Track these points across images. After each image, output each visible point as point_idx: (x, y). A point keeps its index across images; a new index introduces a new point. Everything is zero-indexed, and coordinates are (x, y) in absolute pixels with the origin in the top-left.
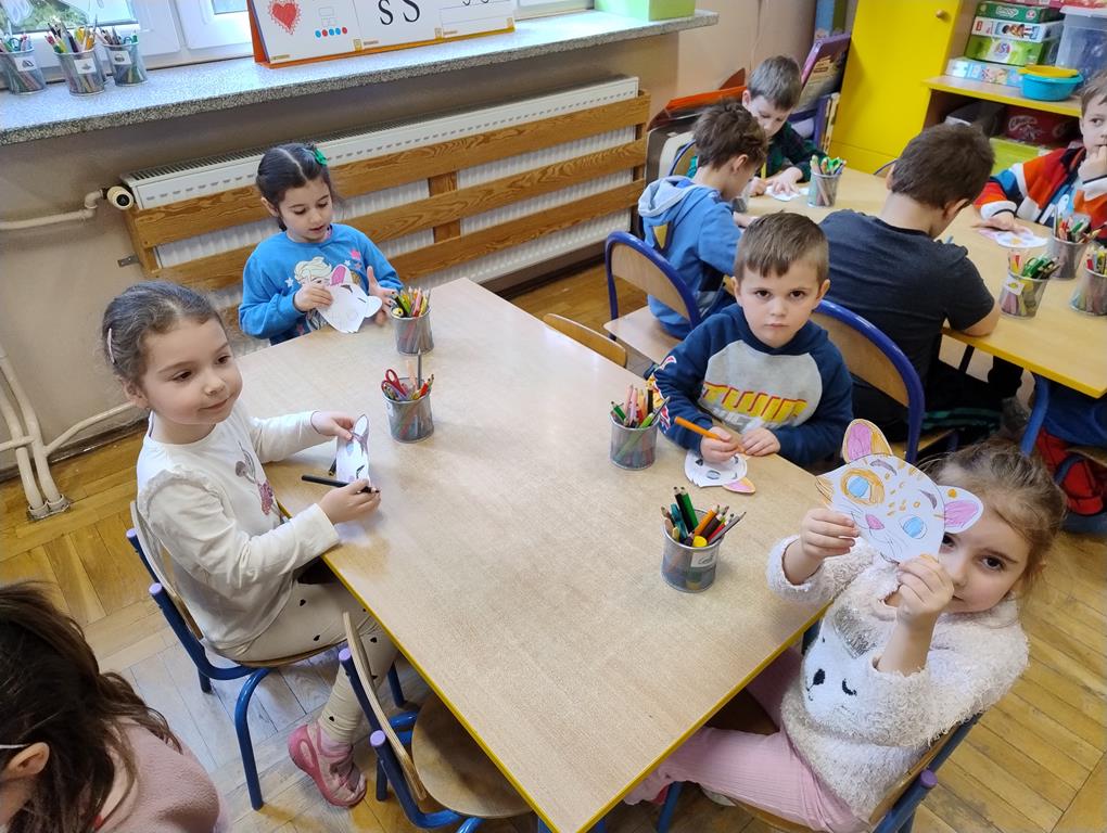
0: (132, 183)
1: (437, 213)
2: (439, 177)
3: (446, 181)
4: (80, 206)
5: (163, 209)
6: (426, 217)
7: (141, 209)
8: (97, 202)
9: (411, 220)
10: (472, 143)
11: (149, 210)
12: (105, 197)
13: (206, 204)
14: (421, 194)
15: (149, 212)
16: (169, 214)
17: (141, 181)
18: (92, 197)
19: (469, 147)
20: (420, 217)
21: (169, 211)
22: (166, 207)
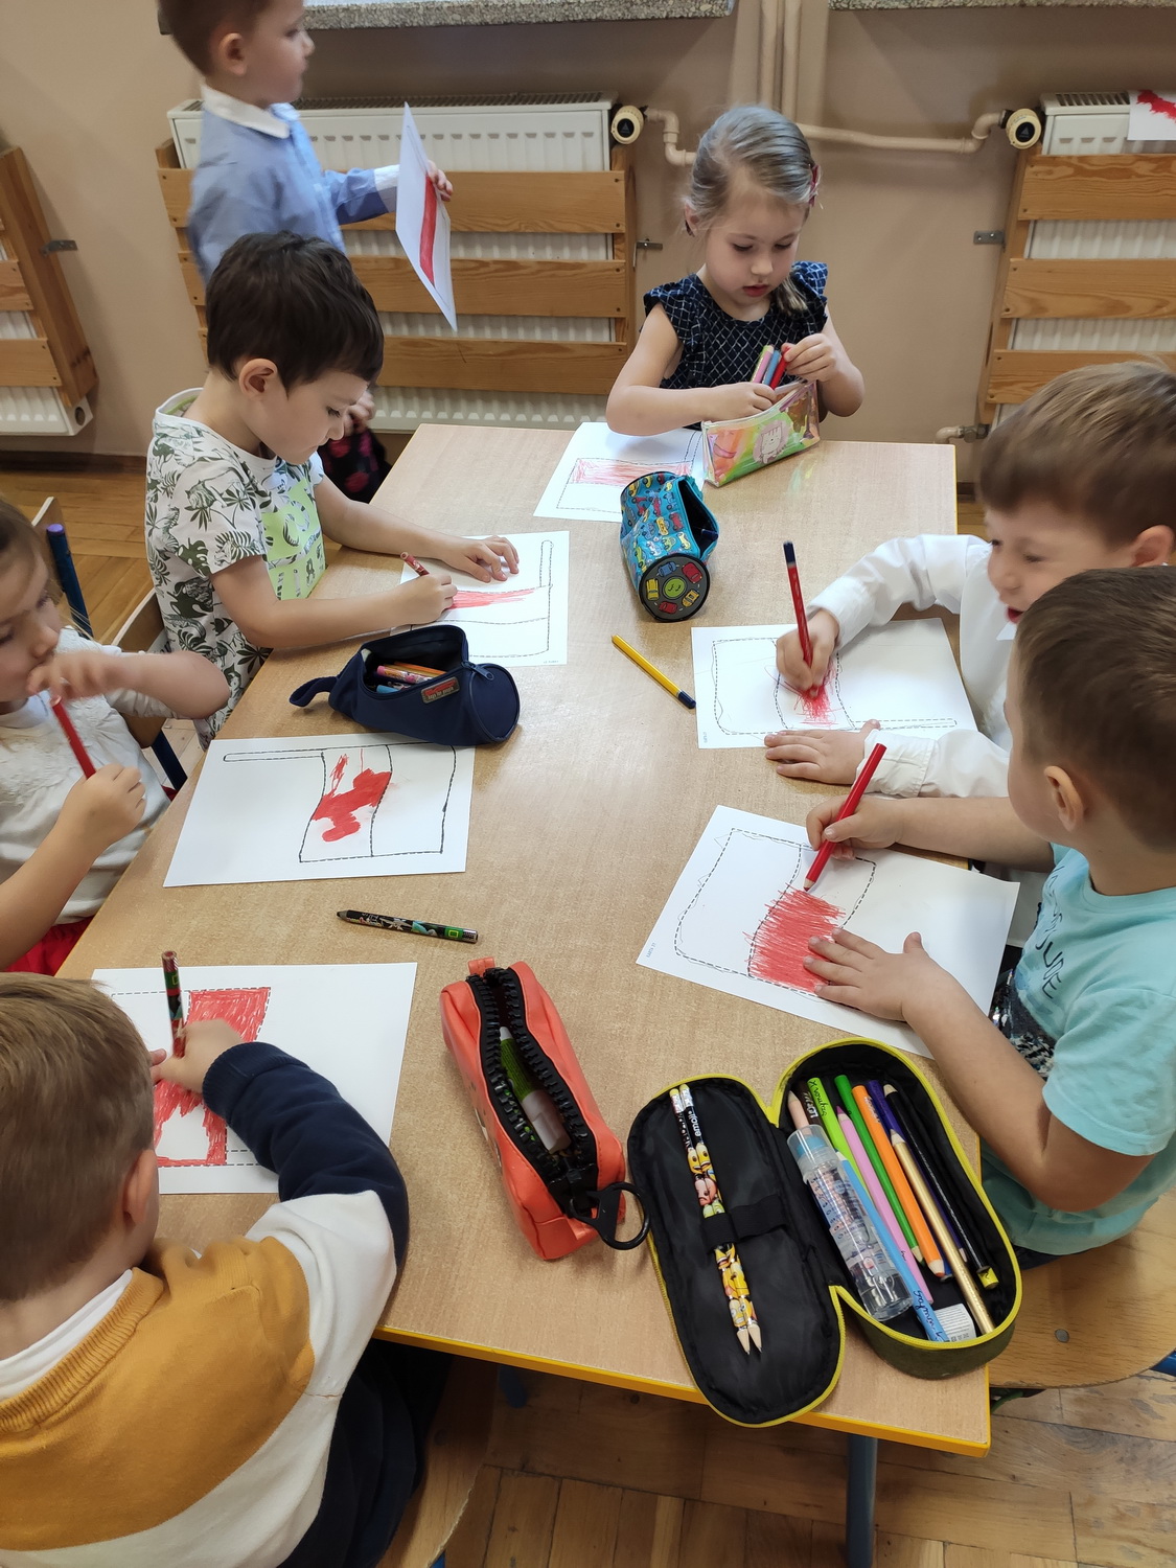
0: (1051, 109)
4: (963, 132)
5: (1074, 162)
7: (1044, 152)
8: (989, 130)
11: (1054, 158)
12: (1003, 125)
13: (1145, 168)
15: (1054, 160)
16: (1079, 171)
17: (1067, 109)
18: (989, 119)
21: (1082, 167)
22: (1082, 159)
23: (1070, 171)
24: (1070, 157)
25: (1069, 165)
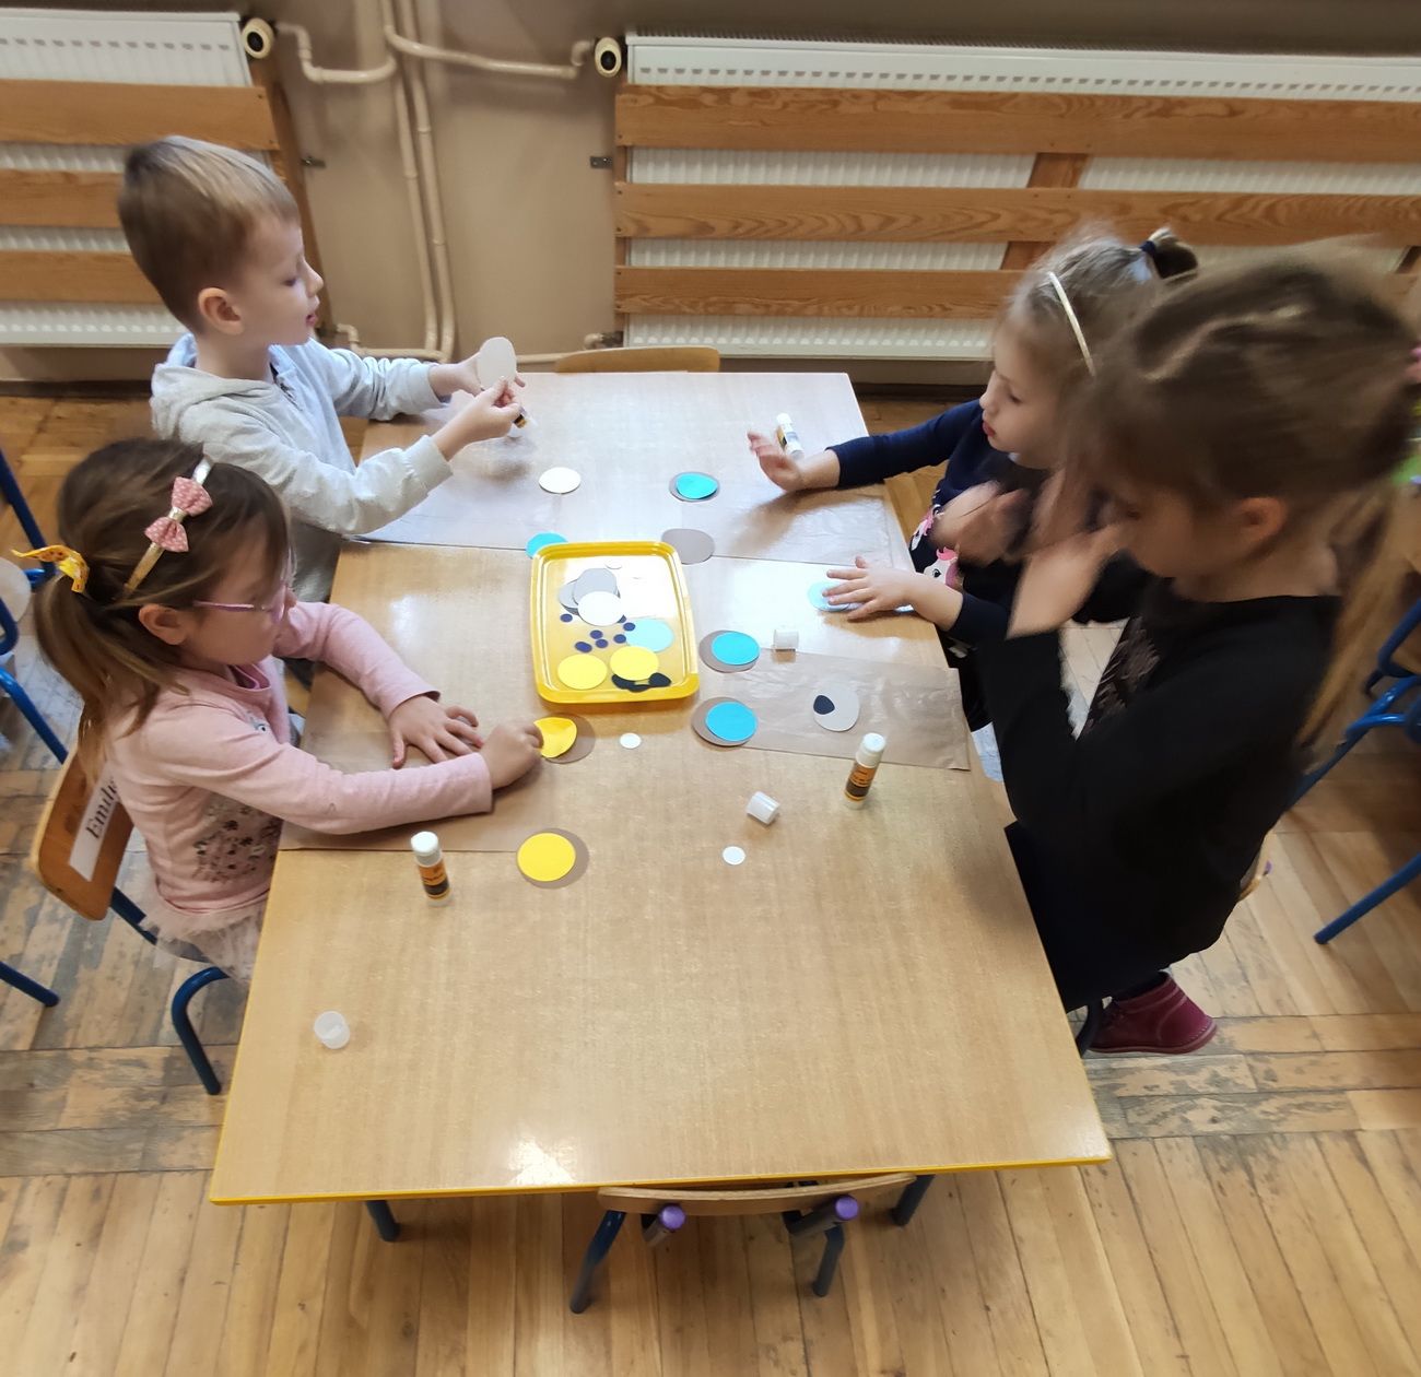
0: (630, 39)
1: (1025, 218)
2: (1056, 157)
3: (1064, 167)
5: (652, 91)
6: (1005, 220)
7: (630, 81)
8: (581, 58)
9: (981, 218)
10: (1138, 109)
11: (640, 87)
12: (592, 52)
13: (708, 99)
14: (1014, 178)
15: (636, 89)
16: (659, 101)
17: (642, 39)
19: (1127, 116)
20: (996, 217)
21: (661, 97)
22: (660, 88)
23: (651, 100)
24: (650, 87)
25: (650, 94)
